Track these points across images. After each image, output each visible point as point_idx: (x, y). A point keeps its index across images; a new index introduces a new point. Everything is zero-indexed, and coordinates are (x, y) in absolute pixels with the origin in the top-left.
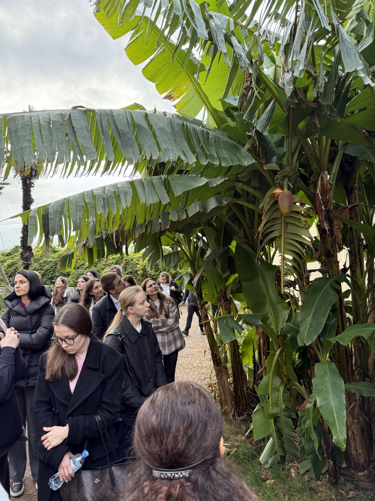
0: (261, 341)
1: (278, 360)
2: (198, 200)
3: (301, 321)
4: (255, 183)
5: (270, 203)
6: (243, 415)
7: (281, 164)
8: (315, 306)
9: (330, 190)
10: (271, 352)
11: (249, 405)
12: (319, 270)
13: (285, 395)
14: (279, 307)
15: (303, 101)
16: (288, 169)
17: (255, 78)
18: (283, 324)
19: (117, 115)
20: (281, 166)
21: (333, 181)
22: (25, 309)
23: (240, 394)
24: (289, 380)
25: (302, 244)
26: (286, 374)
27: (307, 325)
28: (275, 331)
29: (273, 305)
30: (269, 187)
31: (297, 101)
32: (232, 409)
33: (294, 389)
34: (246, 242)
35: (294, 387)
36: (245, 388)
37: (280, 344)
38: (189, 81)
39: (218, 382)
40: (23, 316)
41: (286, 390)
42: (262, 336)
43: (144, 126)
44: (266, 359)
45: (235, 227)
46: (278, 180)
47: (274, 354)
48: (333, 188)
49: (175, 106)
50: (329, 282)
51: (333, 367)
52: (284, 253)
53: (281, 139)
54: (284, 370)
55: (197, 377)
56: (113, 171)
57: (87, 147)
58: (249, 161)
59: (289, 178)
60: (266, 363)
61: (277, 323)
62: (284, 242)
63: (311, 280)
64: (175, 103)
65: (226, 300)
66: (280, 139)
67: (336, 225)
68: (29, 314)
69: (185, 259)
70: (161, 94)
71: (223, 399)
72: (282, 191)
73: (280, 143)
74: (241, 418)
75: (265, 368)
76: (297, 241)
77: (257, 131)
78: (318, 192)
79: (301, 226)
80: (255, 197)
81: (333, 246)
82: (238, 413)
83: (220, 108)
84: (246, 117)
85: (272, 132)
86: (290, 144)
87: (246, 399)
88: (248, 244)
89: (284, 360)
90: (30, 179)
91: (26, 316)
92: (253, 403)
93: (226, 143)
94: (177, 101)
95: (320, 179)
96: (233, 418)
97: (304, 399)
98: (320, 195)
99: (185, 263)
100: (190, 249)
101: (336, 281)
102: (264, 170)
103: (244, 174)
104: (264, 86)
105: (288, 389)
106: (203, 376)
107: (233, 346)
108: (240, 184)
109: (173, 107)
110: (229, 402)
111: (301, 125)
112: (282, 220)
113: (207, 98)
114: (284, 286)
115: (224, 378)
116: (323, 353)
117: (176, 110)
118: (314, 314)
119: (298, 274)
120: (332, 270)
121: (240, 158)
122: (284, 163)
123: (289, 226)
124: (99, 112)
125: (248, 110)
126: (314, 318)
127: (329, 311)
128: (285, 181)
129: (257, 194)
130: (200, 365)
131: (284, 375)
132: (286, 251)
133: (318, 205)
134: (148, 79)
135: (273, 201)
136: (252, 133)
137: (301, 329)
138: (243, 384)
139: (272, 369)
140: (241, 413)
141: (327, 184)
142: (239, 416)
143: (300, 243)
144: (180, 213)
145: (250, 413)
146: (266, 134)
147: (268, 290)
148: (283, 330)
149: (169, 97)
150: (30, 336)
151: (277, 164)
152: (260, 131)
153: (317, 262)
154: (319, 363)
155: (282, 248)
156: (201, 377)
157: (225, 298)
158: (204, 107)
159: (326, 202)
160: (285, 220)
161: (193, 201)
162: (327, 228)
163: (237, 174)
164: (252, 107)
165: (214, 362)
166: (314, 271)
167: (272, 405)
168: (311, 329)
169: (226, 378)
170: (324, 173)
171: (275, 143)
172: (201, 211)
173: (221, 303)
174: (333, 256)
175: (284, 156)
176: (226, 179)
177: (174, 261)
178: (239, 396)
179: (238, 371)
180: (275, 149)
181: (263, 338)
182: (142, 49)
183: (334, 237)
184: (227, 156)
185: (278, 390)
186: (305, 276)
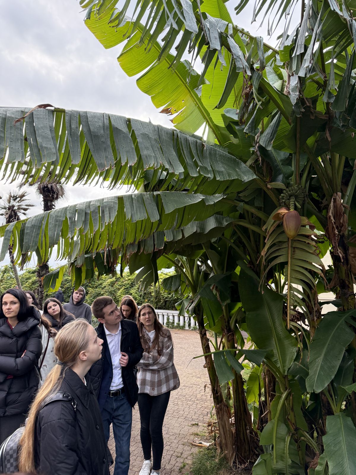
0: (267, 380)
1: (284, 404)
2: (195, 220)
3: (311, 363)
4: (259, 203)
5: (274, 225)
6: (245, 463)
7: (289, 184)
8: (327, 344)
9: (344, 213)
10: (277, 394)
11: (252, 451)
12: (333, 303)
13: (292, 447)
14: (286, 342)
15: (311, 112)
16: (295, 187)
17: (257, 87)
18: (290, 363)
19: (92, 117)
20: (288, 185)
21: (347, 203)
22: (11, 331)
23: (242, 439)
24: (297, 429)
25: (313, 273)
26: (293, 421)
27: (317, 367)
28: (281, 370)
29: (279, 340)
30: (274, 207)
31: (303, 110)
32: (232, 455)
33: (303, 440)
34: (251, 267)
35: (303, 438)
36: (248, 431)
37: (287, 385)
38: (189, 95)
39: (218, 422)
40: (9, 338)
41: (293, 441)
42: (267, 374)
43: (123, 130)
44: (271, 401)
45: (240, 251)
46: (283, 199)
47: (280, 397)
48: (348, 212)
49: (172, 121)
50: (344, 318)
51: (349, 423)
52: (291, 282)
53: (289, 157)
54: (291, 417)
55: (199, 411)
56: (90, 181)
57: (46, 148)
58: (248, 177)
59: (296, 197)
60: (271, 405)
61: (284, 361)
62: (291, 269)
63: (322, 313)
64: (172, 117)
65: (229, 330)
66: (287, 157)
67: (351, 253)
68: (15, 335)
69: (187, 283)
70: (157, 108)
71: (224, 441)
72: (286, 211)
73: (288, 161)
74: (243, 467)
75: (270, 412)
76: (306, 269)
77: (260, 147)
78: (330, 214)
79: (311, 252)
80: (260, 219)
81: (348, 276)
82: (240, 460)
83: (221, 124)
84: (247, 130)
85: (278, 148)
86: (298, 162)
87: (249, 443)
88: (253, 270)
89: (291, 405)
90: (52, 201)
91: (12, 338)
92: (257, 449)
93: (224, 156)
94: (175, 115)
95: (332, 200)
96: (234, 466)
97: (315, 454)
98: (332, 218)
99: (187, 288)
100: (192, 273)
101: (352, 316)
102: (268, 188)
103: (246, 193)
104: (268, 98)
105: (296, 440)
106: (206, 410)
107: (235, 383)
108: (242, 204)
109: (171, 122)
110: (229, 446)
111: (311, 141)
112: (288, 244)
113: (208, 114)
114: (290, 320)
115: (225, 417)
116: (336, 402)
117: (173, 125)
118: (325, 355)
119: (308, 307)
120: (348, 303)
121: (239, 173)
122: (292, 183)
123: (297, 251)
124: (70, 113)
125: (249, 122)
126: (325, 359)
127: (344, 351)
128: (291, 200)
129: (261, 215)
130: (204, 397)
131: (291, 423)
132: (293, 280)
133: (330, 229)
134: (143, 91)
135: (277, 223)
136: (256, 148)
137: (311, 372)
138: (246, 425)
139: (277, 415)
140: (243, 460)
141: (340, 206)
142: (241, 464)
143: (310, 272)
144: (175, 234)
145: (253, 461)
146: (269, 148)
147: (274, 323)
148: (290, 370)
149: (166, 111)
150: (15, 361)
151: (283, 182)
152: (264, 146)
153: (331, 293)
154: (331, 417)
155: (289, 276)
156: (204, 412)
157: (228, 328)
158: (205, 123)
159: (340, 227)
160: (292, 244)
161: (189, 221)
162: (341, 255)
163: (239, 193)
164: (254, 119)
165: (214, 398)
166: (328, 303)
167: (276, 458)
168: (322, 373)
169: (227, 417)
170: (337, 194)
171: (281, 160)
172: (199, 231)
173: (224, 334)
174: (349, 287)
175: (291, 175)
176: (225, 197)
177: (175, 285)
178: (241, 440)
179: (241, 411)
180: (281, 166)
181: (269, 377)
182: (137, 60)
183: (349, 266)
184: (223, 169)
185: (284, 440)
186: (315, 309)
